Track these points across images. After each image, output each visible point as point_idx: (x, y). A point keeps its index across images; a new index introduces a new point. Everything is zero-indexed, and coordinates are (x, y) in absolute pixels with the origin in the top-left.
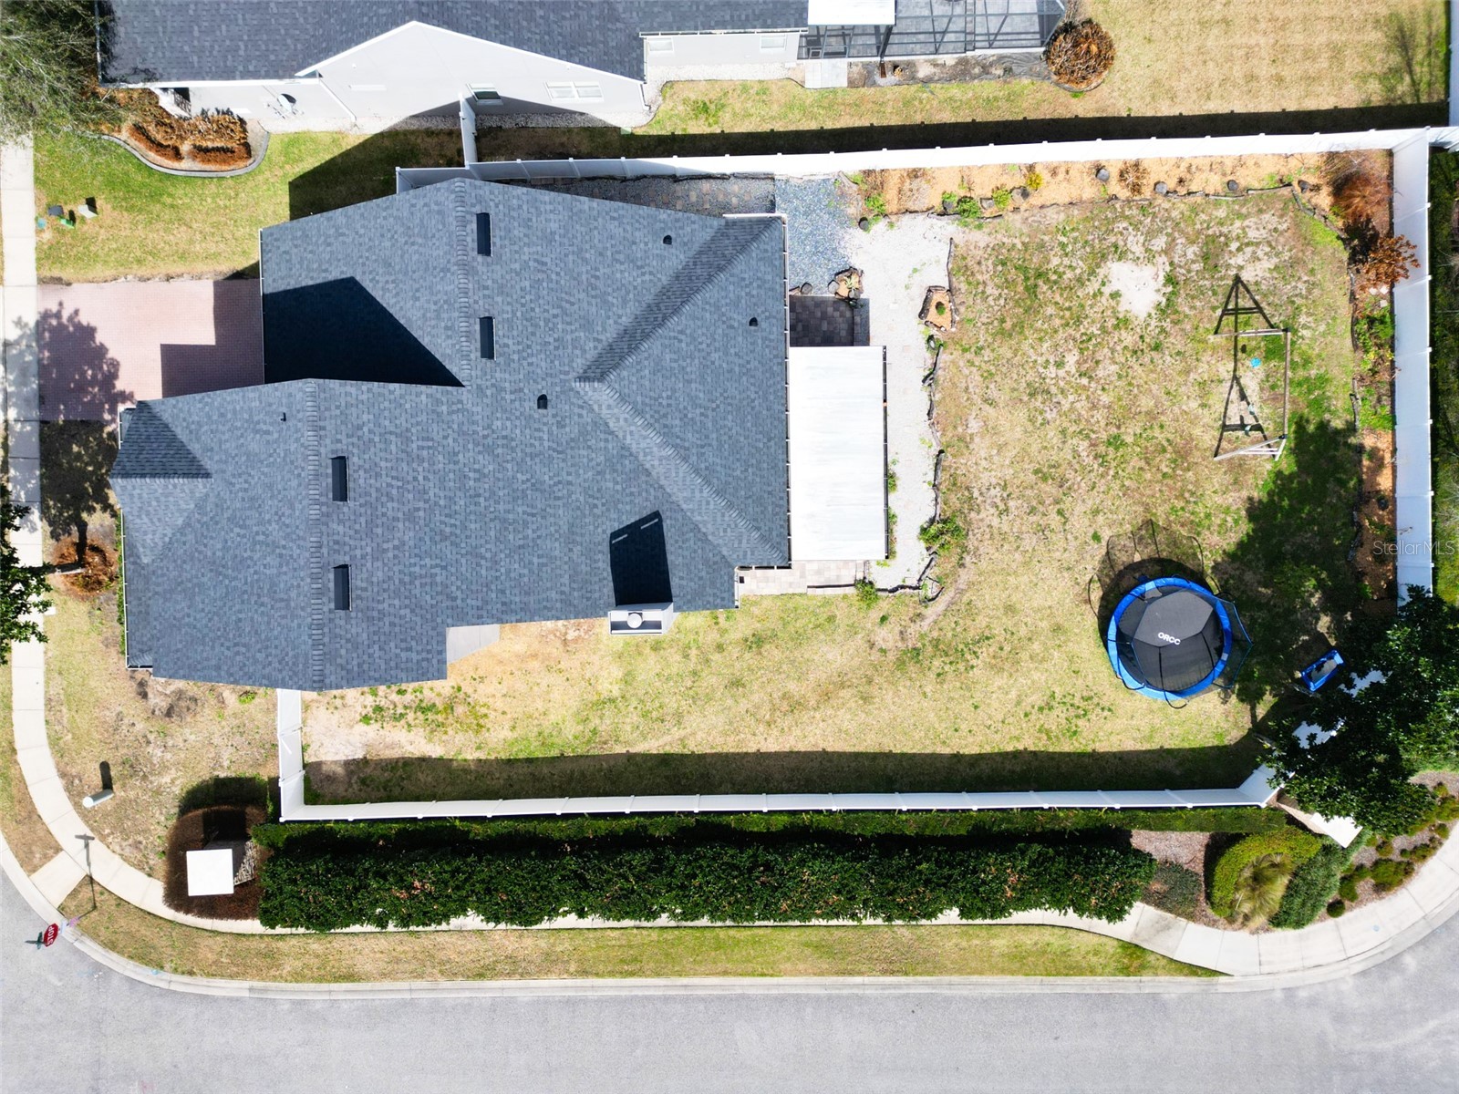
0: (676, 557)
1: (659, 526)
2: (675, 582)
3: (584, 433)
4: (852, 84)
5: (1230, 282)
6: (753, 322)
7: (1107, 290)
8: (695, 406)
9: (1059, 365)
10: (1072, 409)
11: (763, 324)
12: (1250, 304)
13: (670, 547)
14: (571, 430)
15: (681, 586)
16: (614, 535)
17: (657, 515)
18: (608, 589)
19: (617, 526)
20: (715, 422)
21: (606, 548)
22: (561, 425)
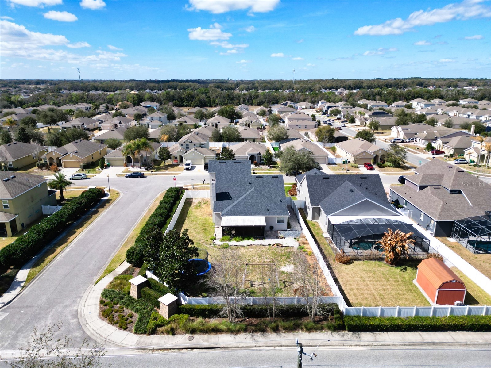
0: (224, 202)
1: (230, 199)
2: (219, 202)
3: (246, 189)
4: (326, 238)
5: (292, 282)
6: (268, 210)
7: (286, 265)
8: (252, 201)
9: (266, 259)
10: (255, 261)
11: (268, 212)
12: (287, 285)
13: (226, 201)
14: (246, 187)
15: (218, 203)
16: (228, 193)
17: (232, 199)
18: (219, 192)
19: (230, 193)
20: (249, 204)
21: (226, 191)
22: (247, 186)
